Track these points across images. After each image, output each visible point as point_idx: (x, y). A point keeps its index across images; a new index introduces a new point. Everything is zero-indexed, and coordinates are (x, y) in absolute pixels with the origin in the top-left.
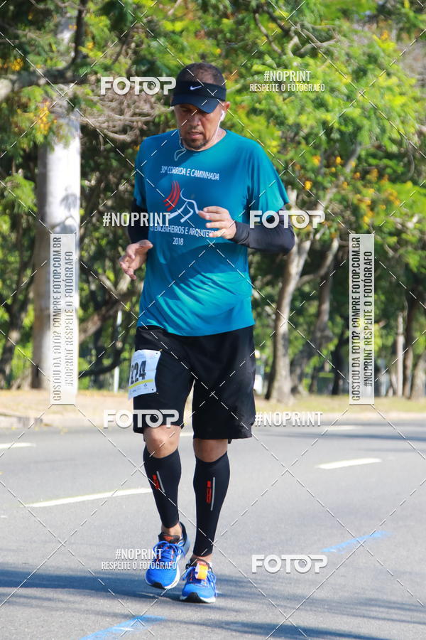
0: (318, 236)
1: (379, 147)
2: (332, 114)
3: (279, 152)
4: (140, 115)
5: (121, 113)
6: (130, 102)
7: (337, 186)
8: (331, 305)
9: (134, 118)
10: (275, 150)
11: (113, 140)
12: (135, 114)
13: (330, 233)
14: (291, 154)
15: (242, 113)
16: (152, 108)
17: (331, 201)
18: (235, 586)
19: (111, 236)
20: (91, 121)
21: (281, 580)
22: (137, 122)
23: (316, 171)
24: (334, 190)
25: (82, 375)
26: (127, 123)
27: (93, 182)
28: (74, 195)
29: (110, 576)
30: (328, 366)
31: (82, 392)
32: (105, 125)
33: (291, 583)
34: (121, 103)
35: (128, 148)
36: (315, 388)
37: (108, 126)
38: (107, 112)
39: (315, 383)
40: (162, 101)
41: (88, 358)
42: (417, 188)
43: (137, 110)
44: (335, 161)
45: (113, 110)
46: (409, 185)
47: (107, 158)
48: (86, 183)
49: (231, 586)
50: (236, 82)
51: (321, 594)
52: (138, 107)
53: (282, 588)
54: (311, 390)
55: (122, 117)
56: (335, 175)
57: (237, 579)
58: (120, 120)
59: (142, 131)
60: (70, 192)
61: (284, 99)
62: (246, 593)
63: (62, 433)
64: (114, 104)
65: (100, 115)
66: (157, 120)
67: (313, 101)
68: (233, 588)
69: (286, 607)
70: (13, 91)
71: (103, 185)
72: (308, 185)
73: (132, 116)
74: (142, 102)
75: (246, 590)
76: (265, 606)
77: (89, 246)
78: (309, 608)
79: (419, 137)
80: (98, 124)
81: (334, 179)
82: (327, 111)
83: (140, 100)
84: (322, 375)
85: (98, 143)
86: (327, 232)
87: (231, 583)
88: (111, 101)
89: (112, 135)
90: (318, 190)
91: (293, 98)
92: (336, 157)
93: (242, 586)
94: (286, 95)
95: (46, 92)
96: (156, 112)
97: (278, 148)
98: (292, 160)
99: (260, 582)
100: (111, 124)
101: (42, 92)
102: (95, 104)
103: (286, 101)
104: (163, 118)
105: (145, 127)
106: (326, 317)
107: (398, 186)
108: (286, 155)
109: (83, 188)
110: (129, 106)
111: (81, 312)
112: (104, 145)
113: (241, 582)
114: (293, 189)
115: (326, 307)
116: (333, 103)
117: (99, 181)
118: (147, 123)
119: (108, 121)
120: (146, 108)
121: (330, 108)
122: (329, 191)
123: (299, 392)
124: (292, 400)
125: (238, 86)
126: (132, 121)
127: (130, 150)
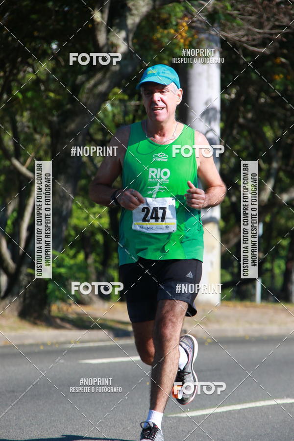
4: (279, 27)
5: (261, 26)
6: (269, 15)
9: (273, 32)
12: (274, 27)
19: (251, 149)
20: (231, 35)
22: (276, 34)
25: (225, 286)
26: (267, 36)
27: (233, 96)
28: (214, 109)
31: (226, 303)
32: (244, 39)
34: (261, 17)
35: (267, 62)
37: (247, 40)
38: (247, 26)
41: (230, 269)
43: (277, 23)
45: (252, 24)
48: (226, 96)
52: (277, 20)
55: (261, 31)
58: (259, 33)
59: (281, 43)
60: (210, 105)
63: (207, 344)
64: (253, 18)
65: (239, 30)
70: (154, 8)
71: (243, 98)
73: (271, 29)
74: (282, 15)
77: (229, 158)
80: (237, 38)
83: (280, 13)
88: (251, 15)
89: (251, 48)
95: (187, 8)
100: (250, 38)
101: (183, 8)
102: (235, 18)
105: (284, 40)
109: (223, 101)
110: (268, 19)
111: (222, 224)
117: (238, 95)
118: (285, 35)
119: (247, 35)
120: (285, 21)
126: (271, 34)
127: (269, 63)
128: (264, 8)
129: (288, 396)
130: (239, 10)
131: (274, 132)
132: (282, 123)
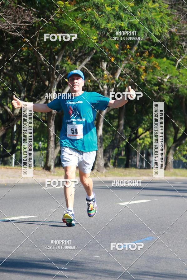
0: (118, 86)
1: (149, 40)
2: (124, 23)
3: (97, 42)
4: (25, 22)
5: (15, 21)
6: (19, 16)
7: (128, 60)
8: (125, 122)
9: (22, 25)
10: (95, 41)
11: (11, 36)
12: (22, 22)
13: (124, 84)
14: (103, 44)
15: (78, 22)
16: (31, 19)
17: (124, 67)
18: (75, 265)
21: (98, 262)
22: (24, 27)
23: (117, 52)
24: (126, 62)
26: (18, 27)
29: (10, 261)
30: (123, 153)
33: (103, 264)
34: (15, 16)
35: (19, 40)
36: (117, 164)
37: (8, 29)
38: (8, 21)
39: (117, 161)
40: (37, 16)
42: (169, 61)
44: (126, 47)
45: (11, 20)
46: (165, 59)
47: (8, 45)
49: (73, 265)
50: (75, 5)
51: (119, 269)
52: (24, 19)
53: (99, 266)
54: (114, 165)
55: (15, 24)
56: (127, 54)
57: (76, 262)
58: (15, 25)
59: (26, 30)
61: (100, 15)
62: (81, 269)
64: (11, 17)
65: (4, 23)
66: (34, 25)
67: (114, 16)
68: (74, 266)
69: (101, 276)
71: (6, 59)
72: (113, 59)
73: (21, 23)
74: (26, 16)
75: (80, 267)
76: (90, 276)
78: (113, 276)
79: (170, 35)
80: (3, 27)
81: (126, 56)
82: (122, 21)
83: (25, 15)
84: (120, 157)
85: (3, 37)
86: (123, 83)
87: (73, 264)
88: (10, 15)
89: (10, 33)
90: (117, 62)
91: (104, 14)
92: (127, 45)
93: (79, 265)
94: (100, 13)
96: (34, 21)
97: (97, 40)
98: (104, 46)
99: (87, 263)
100: (10, 27)
103: (100, 16)
104: (37, 24)
105: (28, 29)
106: (122, 128)
107: (159, 60)
108: (101, 44)
110: (19, 18)
112: (6, 39)
113: (77, 263)
114: (105, 62)
115: (122, 122)
116: (125, 17)
117: (3, 57)
118: (28, 27)
119: (8, 26)
120: (28, 19)
121: (123, 20)
122: (124, 63)
123: (108, 166)
124: (105, 170)
125: (76, 8)
126: (21, 26)
127: (20, 41)
128: (17, 12)
129: (27, 215)
130: (4, 13)
131: (22, 78)
132: (26, 73)
